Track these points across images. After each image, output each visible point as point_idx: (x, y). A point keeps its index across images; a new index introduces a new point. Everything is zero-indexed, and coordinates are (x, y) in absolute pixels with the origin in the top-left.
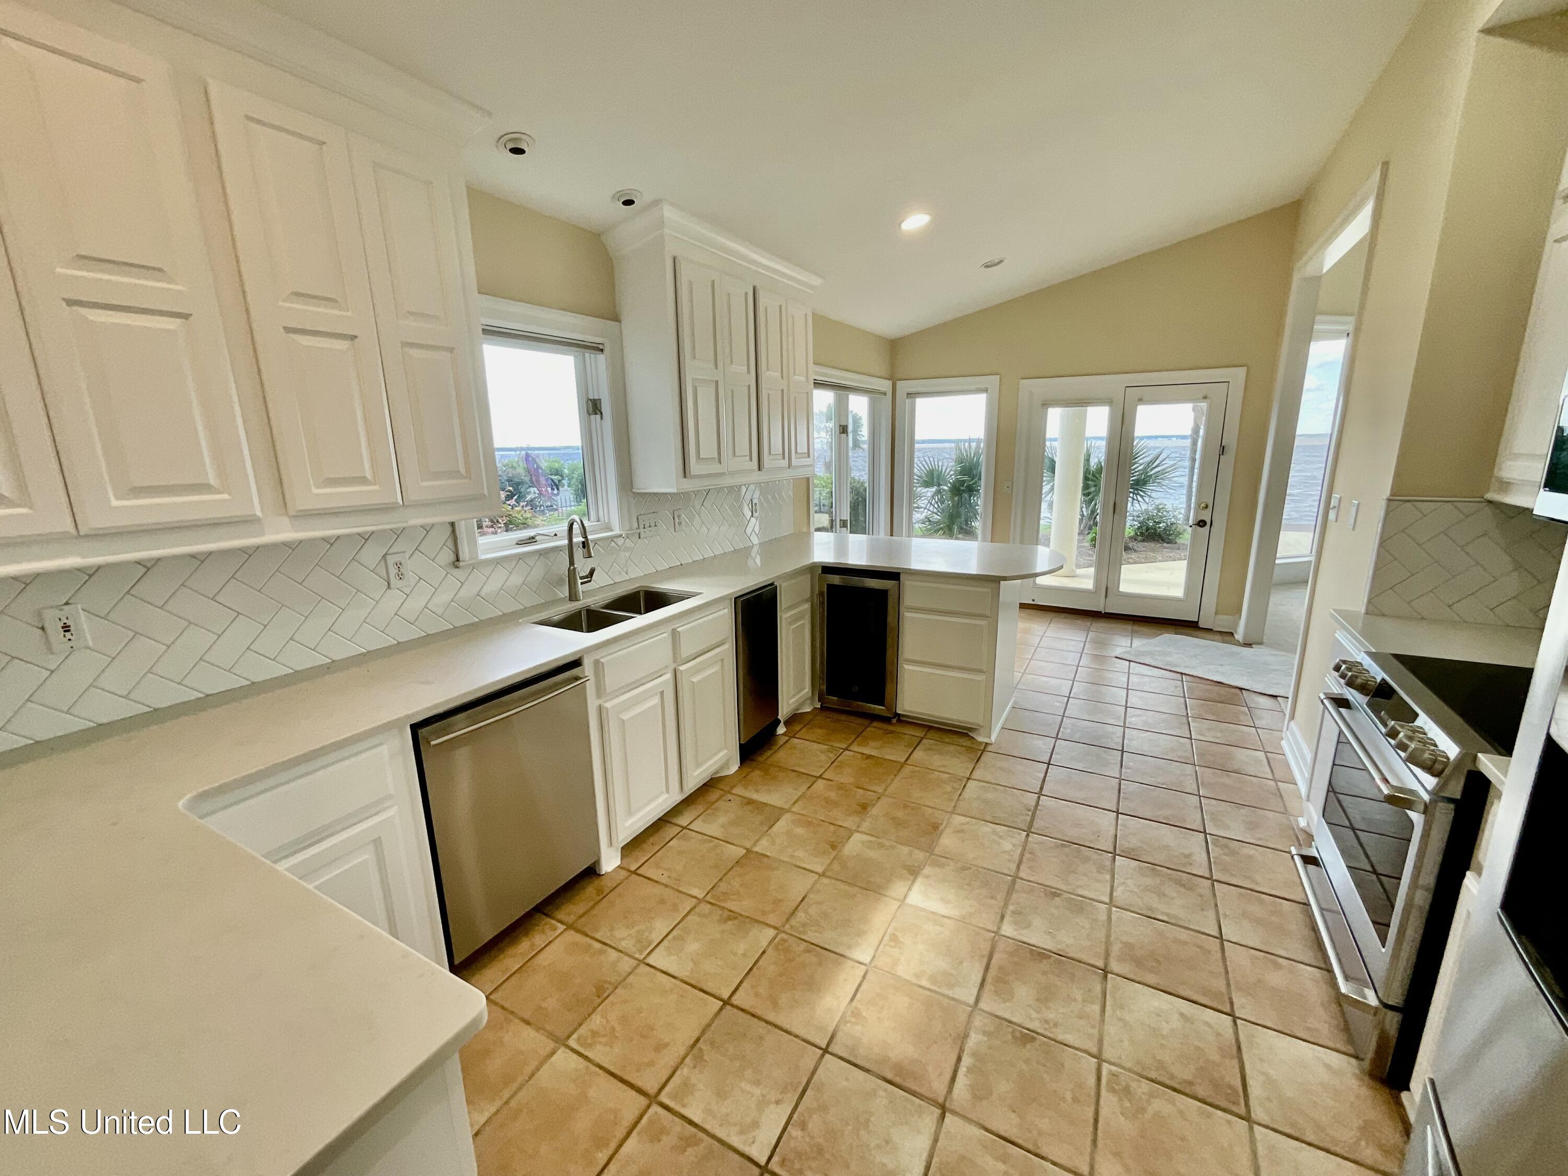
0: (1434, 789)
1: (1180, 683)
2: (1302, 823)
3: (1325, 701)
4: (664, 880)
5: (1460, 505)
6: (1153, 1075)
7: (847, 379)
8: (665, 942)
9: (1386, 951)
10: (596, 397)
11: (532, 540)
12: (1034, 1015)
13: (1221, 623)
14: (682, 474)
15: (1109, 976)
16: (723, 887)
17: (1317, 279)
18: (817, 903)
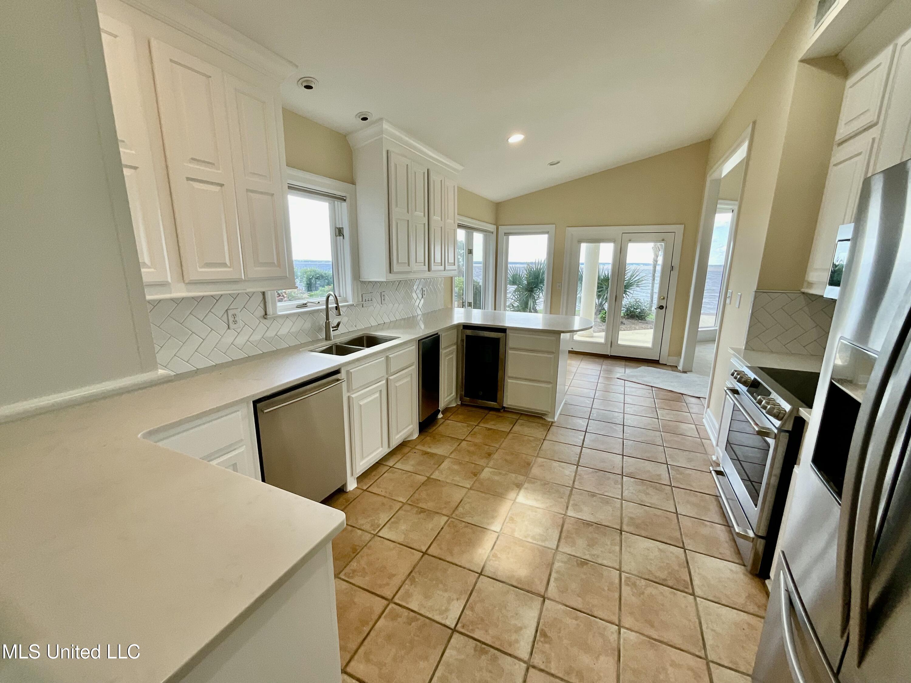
0: (779, 426)
1: (651, 391)
2: (714, 458)
3: (727, 391)
4: (383, 494)
5: (789, 294)
6: (647, 577)
7: (473, 223)
8: (388, 525)
9: (757, 510)
10: (341, 227)
11: (305, 305)
12: (587, 553)
13: (671, 361)
14: (388, 271)
15: (623, 533)
16: (416, 495)
17: (718, 181)
18: (469, 503)
